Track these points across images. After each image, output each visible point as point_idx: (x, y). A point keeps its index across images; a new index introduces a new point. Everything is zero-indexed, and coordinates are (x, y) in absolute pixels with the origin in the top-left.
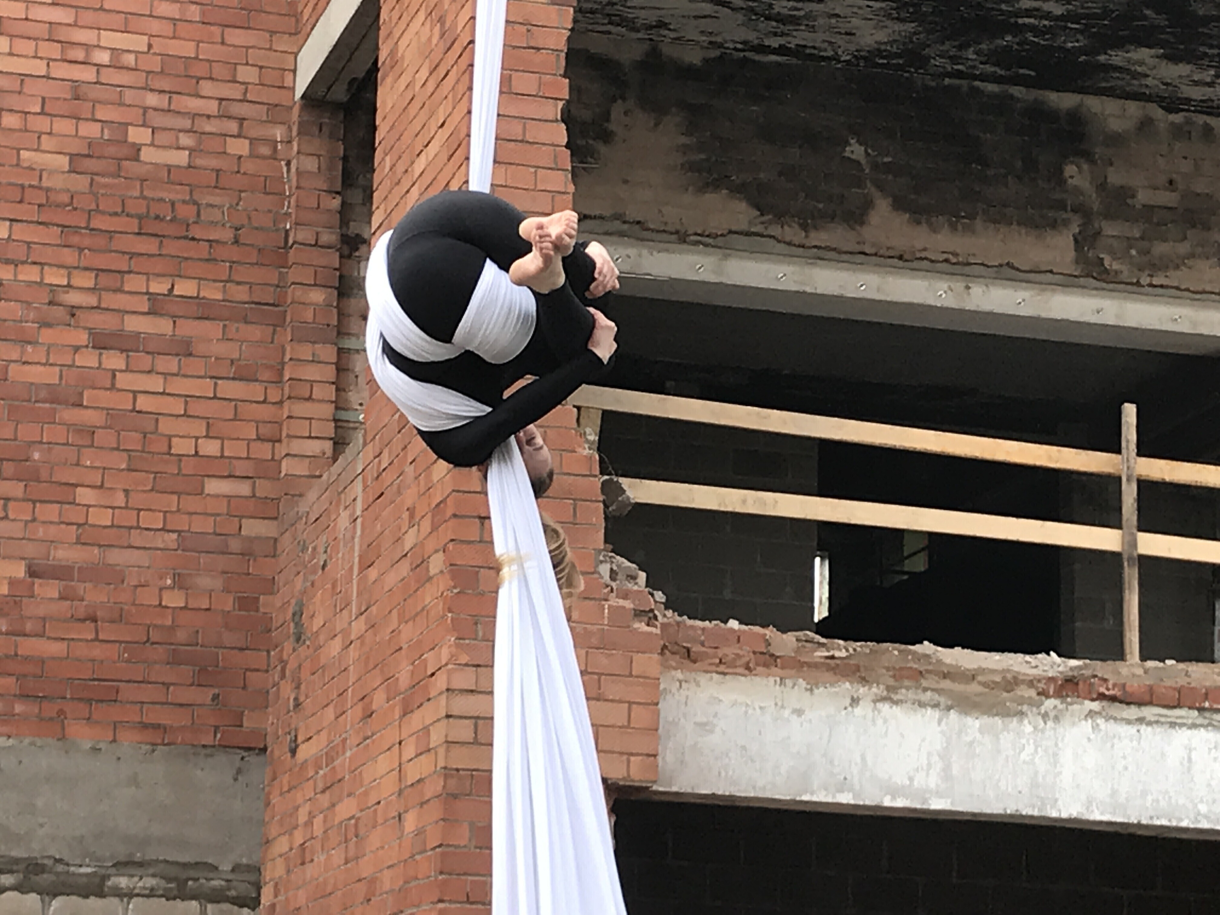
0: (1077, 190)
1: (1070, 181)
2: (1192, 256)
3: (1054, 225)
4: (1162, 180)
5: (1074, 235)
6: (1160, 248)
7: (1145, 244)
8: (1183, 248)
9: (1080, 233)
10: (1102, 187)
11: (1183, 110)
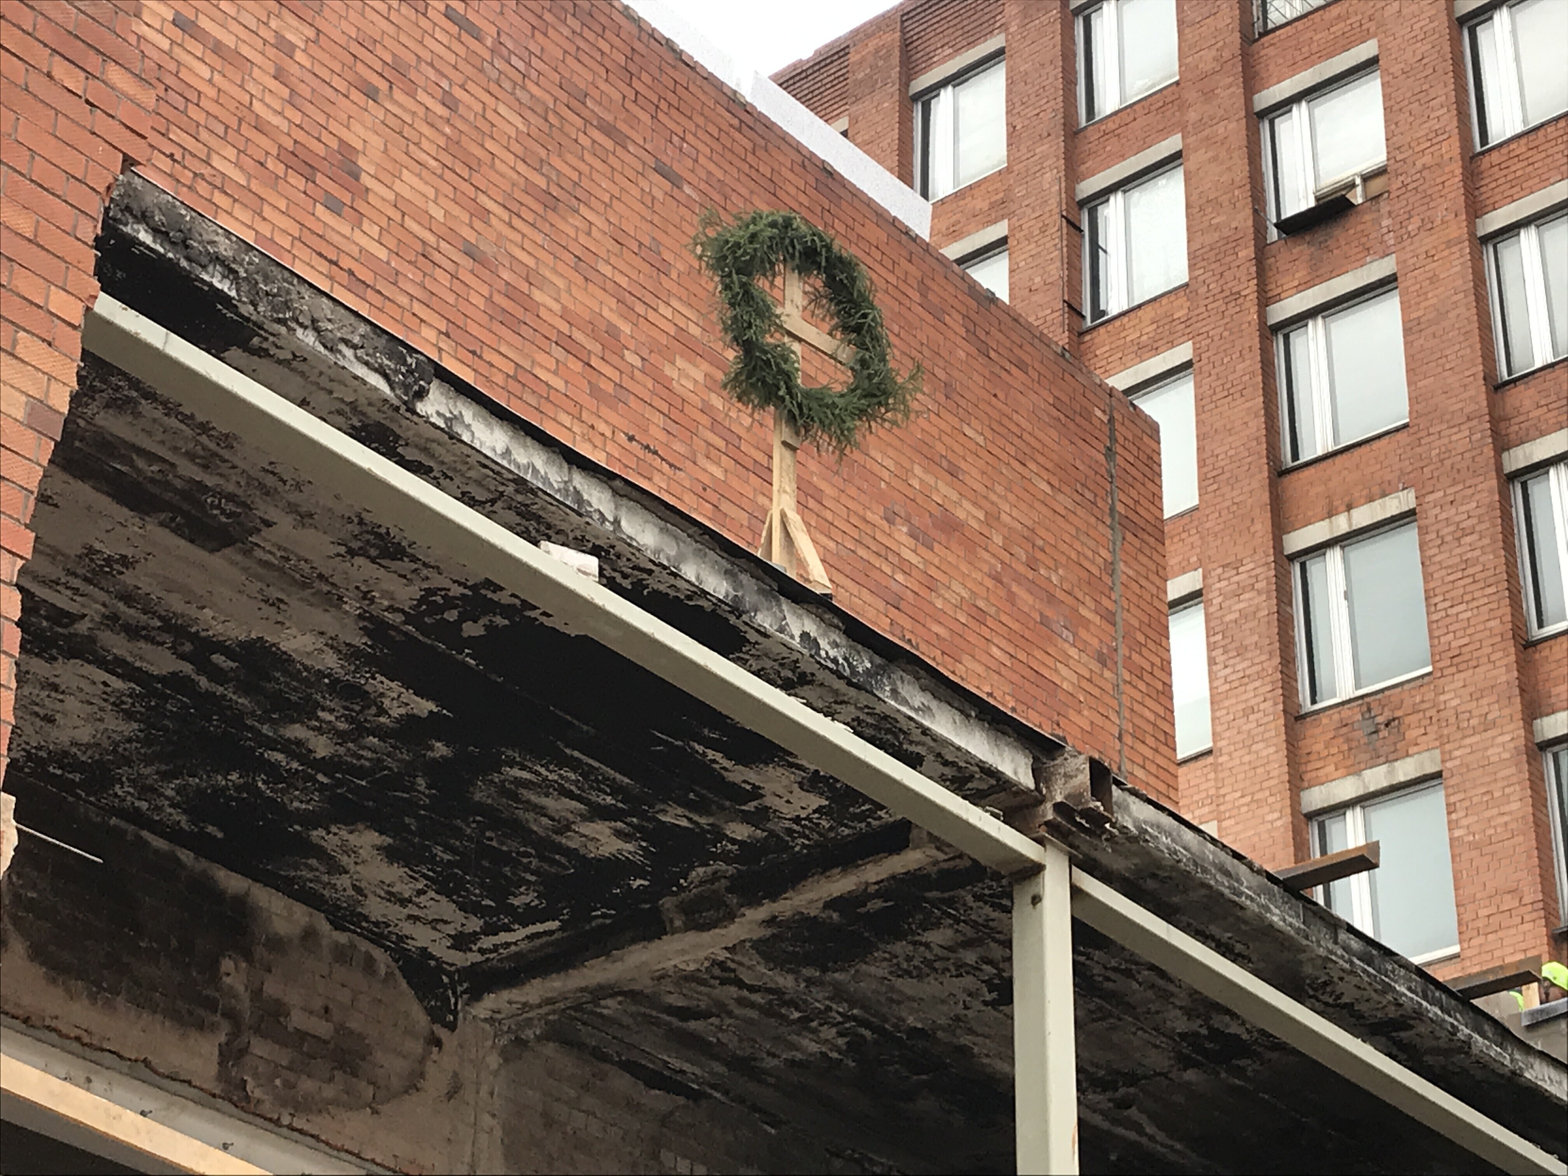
0: (232, 993)
1: (225, 979)
2: (334, 1102)
3: (201, 1026)
4: (318, 1004)
5: (220, 1045)
6: (307, 1085)
7: (291, 1076)
8: (329, 1091)
9: (227, 1044)
10: (257, 994)
11: (350, 930)
